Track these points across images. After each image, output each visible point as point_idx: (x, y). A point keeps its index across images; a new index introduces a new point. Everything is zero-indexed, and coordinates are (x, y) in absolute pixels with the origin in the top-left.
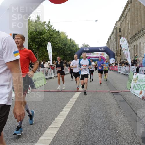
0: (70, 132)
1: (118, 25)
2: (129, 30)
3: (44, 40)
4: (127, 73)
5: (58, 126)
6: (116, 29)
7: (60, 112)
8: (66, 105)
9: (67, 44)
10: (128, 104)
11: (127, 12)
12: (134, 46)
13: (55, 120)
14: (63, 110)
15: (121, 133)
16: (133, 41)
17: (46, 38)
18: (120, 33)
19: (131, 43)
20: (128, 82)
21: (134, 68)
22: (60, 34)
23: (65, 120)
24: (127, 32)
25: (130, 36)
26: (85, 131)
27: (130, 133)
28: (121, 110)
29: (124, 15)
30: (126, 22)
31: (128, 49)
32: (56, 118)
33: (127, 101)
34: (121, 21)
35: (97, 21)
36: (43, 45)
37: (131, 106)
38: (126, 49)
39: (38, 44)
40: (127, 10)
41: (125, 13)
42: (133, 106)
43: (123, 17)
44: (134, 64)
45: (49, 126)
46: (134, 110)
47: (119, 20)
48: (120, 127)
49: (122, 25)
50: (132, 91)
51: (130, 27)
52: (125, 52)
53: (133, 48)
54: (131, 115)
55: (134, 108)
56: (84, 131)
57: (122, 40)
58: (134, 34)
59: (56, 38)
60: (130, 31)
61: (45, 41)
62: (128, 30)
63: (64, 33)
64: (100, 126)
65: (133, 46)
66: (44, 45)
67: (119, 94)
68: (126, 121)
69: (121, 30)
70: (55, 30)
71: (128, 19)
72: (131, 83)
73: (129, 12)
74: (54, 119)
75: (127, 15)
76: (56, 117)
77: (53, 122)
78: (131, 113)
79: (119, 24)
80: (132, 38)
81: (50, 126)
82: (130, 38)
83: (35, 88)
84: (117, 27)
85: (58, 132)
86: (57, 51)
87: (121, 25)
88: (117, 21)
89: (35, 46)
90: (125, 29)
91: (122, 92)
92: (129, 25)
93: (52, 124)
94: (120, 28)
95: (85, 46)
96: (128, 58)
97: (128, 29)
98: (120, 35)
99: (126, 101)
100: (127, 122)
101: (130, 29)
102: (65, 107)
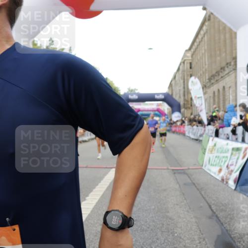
1: (187, 56)
2: (205, 65)
4: (201, 139)
6: (184, 63)
8: (94, 190)
10: (198, 189)
11: (202, 36)
12: (214, 92)
14: (87, 198)
15: (181, 238)
16: (213, 83)
18: (191, 70)
19: (209, 87)
20: (201, 152)
21: (211, 129)
23: (89, 215)
24: (203, 68)
25: (207, 75)
27: (196, 237)
28: (185, 199)
29: (198, 40)
30: (201, 51)
31: (201, 97)
33: (196, 185)
34: (192, 50)
38: (199, 98)
40: (202, 32)
41: (200, 37)
42: (205, 193)
43: (195, 44)
44: (212, 123)
46: (207, 199)
47: (190, 49)
49: (194, 56)
50: (206, 167)
51: (208, 61)
52: (197, 102)
53: (212, 95)
54: (201, 207)
58: (214, 72)
60: (207, 66)
65: (212, 92)
67: (184, 173)
69: (193, 66)
71: (204, 47)
72: (204, 153)
73: (206, 36)
75: (203, 40)
78: (202, 204)
79: (189, 54)
80: (210, 79)
82: (207, 78)
84: (185, 60)
87: (192, 56)
88: (186, 51)
90: (199, 63)
91: (189, 169)
94: (191, 61)
96: (202, 112)
97: (204, 63)
98: (191, 73)
99: (194, 184)
101: (207, 63)
102: (92, 193)
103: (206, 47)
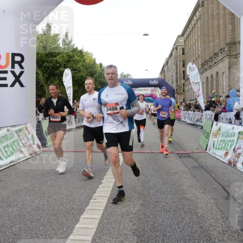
0: (122, 217)
1: (180, 42)
3: (58, 65)
5: (100, 207)
6: (177, 49)
7: (99, 184)
8: (107, 174)
9: (95, 73)
10: (207, 172)
12: (207, 78)
13: (93, 198)
14: (102, 181)
15: (204, 218)
16: (206, 69)
17: (62, 62)
18: (184, 56)
19: (202, 73)
20: (203, 136)
22: (84, 56)
23: (109, 197)
24: (196, 54)
25: (200, 60)
26: (147, 215)
27: (219, 217)
28: (198, 182)
29: (190, 26)
30: (194, 37)
31: (199, 83)
32: (95, 195)
33: (205, 168)
34: (185, 36)
35: (148, 35)
36: (57, 74)
37: (213, 175)
38: (196, 83)
39: (49, 71)
41: (193, 23)
43: (188, 30)
44: (211, 108)
45: (86, 207)
48: (202, 208)
49: (187, 42)
50: (211, 151)
51: (201, 47)
52: (195, 88)
53: (205, 80)
54: (215, 189)
55: (219, 178)
56: (144, 214)
57: (190, 68)
58: (207, 58)
59: (78, 61)
60: (199, 52)
61: (59, 67)
62: (197, 52)
63: (89, 54)
64: (169, 207)
65: (205, 78)
66: (59, 73)
67: (190, 157)
68: (209, 199)
69: (186, 52)
70: (77, 48)
71: (197, 33)
72: (208, 138)
74: (92, 196)
76: (95, 193)
77: (91, 201)
79: (182, 40)
80: (203, 65)
81: (88, 208)
82: (200, 64)
83: (47, 145)
84: (178, 46)
85: (102, 216)
86: (78, 84)
87: (185, 43)
88: (179, 36)
89: (43, 76)
90: (192, 48)
92: (198, 42)
93: (90, 204)
94: (183, 47)
95: (125, 76)
96: (199, 98)
97: (197, 49)
98: (184, 59)
99: (202, 167)
100: (212, 201)
101: (200, 49)
102: (106, 177)
103: (199, 33)
